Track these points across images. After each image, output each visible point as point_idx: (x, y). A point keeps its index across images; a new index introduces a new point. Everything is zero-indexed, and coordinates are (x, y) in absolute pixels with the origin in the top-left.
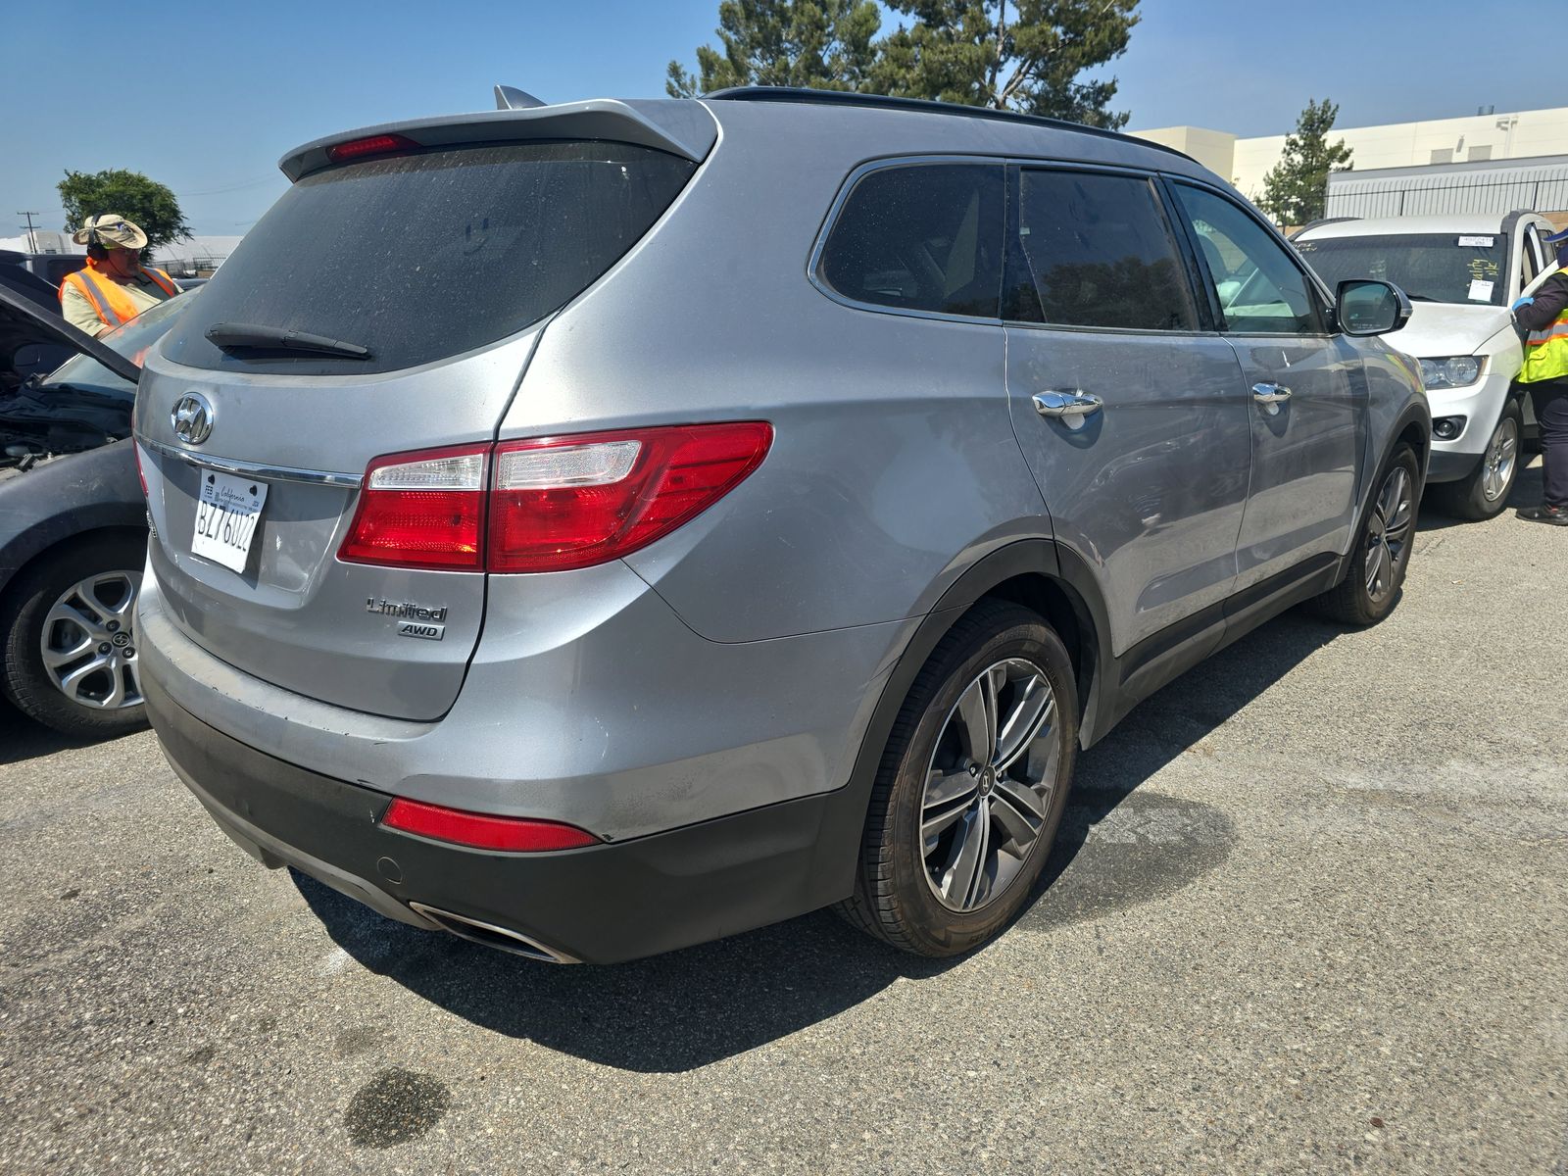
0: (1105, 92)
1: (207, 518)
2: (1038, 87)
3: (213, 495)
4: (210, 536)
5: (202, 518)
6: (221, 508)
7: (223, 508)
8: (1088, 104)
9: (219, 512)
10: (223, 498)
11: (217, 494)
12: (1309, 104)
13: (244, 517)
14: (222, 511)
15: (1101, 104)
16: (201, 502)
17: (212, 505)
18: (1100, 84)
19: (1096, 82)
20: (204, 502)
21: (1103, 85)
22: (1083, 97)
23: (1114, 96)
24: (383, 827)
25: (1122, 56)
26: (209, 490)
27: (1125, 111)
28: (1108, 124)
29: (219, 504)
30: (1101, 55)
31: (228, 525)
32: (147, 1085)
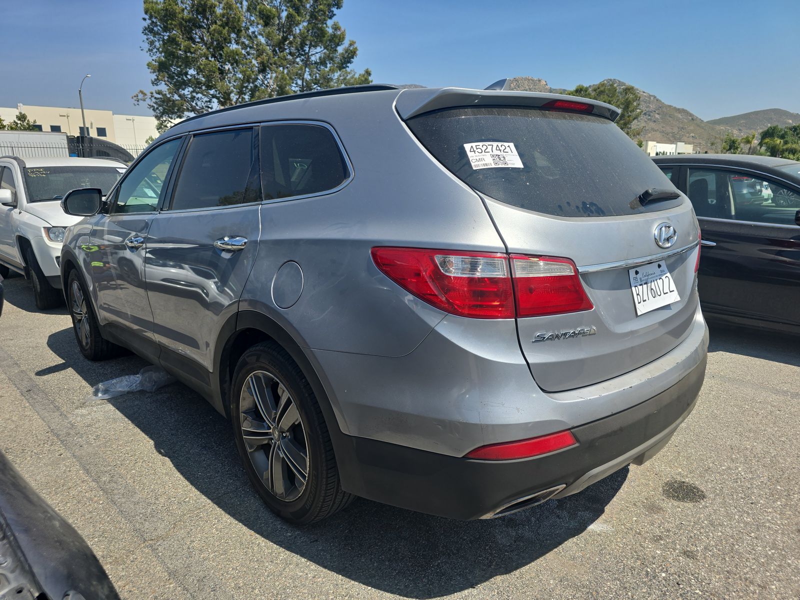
1: (641, 294)
3: (639, 280)
4: (645, 300)
5: (638, 295)
6: (645, 284)
7: (646, 283)
9: (645, 286)
10: (644, 278)
11: (641, 279)
13: (658, 281)
14: (646, 285)
16: (633, 288)
17: (640, 285)
20: (635, 286)
26: (635, 279)
29: (643, 283)
31: (652, 289)
32: (718, 567)
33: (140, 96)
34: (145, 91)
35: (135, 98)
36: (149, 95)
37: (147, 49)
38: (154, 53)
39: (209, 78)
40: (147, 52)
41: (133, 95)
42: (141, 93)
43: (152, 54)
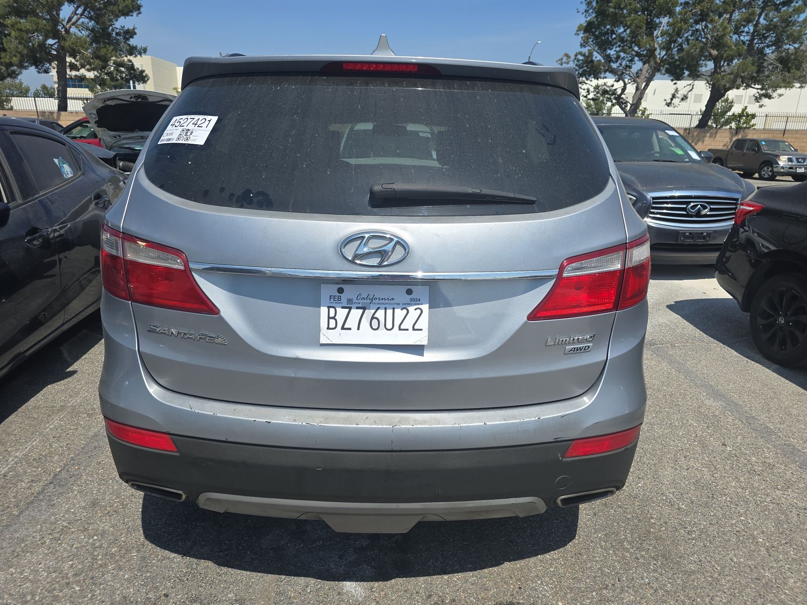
0: (130, 34)
2: (91, 24)
8: (120, 38)
12: (220, 55)
15: (128, 39)
18: (126, 28)
19: (124, 26)
21: (128, 29)
22: (117, 34)
23: (135, 36)
24: (565, 460)
25: (140, 15)
27: (144, 46)
28: (135, 51)
30: (126, 13)
33: (565, 60)
34: (570, 54)
35: (559, 62)
36: (573, 57)
37: (584, 11)
38: (590, 14)
39: (634, 35)
40: (583, 13)
41: (559, 59)
42: (565, 57)
43: (587, 15)
